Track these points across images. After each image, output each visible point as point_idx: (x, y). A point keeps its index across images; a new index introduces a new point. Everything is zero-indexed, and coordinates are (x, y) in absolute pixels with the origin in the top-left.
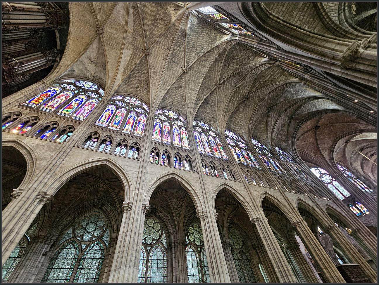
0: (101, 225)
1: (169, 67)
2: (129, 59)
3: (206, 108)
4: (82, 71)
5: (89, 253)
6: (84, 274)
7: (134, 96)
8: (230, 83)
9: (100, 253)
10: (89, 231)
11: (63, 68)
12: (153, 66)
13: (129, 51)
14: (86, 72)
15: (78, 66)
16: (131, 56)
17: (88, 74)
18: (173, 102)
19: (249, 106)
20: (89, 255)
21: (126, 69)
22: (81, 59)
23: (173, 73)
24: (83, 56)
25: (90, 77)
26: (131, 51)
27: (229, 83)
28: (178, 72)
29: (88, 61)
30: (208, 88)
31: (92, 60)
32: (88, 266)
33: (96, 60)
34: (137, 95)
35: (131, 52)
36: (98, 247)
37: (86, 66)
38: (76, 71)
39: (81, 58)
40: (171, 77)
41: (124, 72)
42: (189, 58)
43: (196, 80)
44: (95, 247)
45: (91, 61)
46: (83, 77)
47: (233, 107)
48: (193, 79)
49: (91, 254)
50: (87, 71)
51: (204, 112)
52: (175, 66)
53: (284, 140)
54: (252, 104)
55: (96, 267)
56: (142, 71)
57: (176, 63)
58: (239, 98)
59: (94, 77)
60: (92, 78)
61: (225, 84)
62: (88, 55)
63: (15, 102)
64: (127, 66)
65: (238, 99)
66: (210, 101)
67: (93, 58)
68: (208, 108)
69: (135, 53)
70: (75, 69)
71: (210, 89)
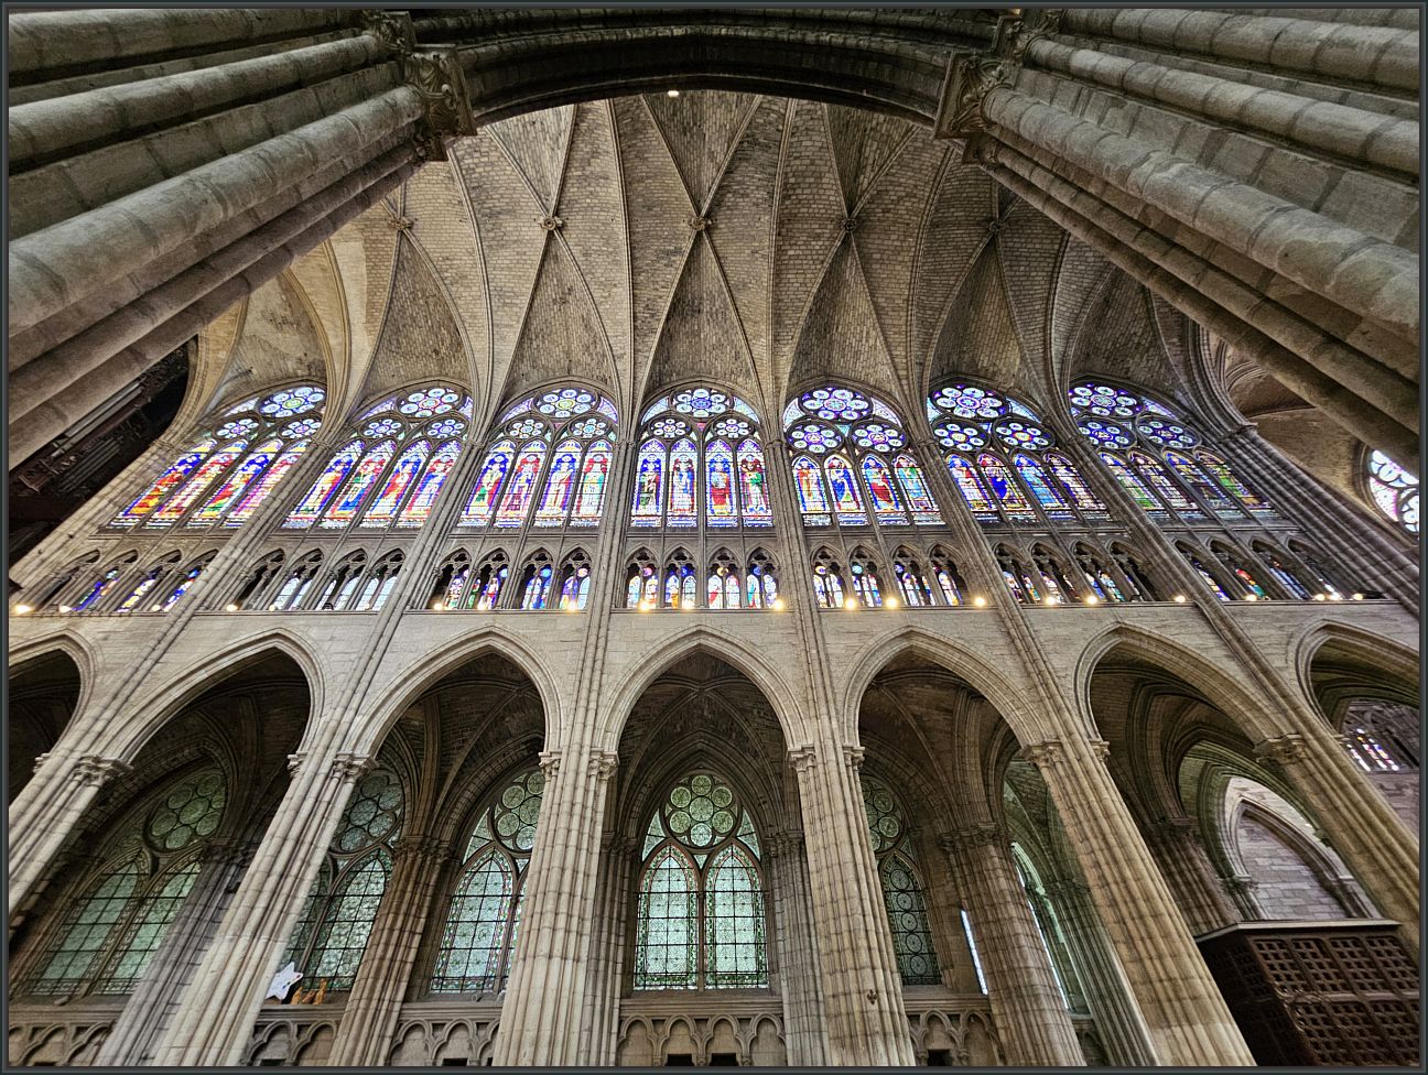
0: (392, 804)
1: (493, 239)
2: (364, 271)
3: (699, 330)
4: (270, 364)
5: (355, 881)
6: (340, 935)
7: (437, 383)
8: (748, 196)
9: (382, 881)
10: (358, 823)
11: (211, 379)
12: (444, 260)
13: (352, 244)
14: (281, 362)
15: (250, 354)
16: (367, 256)
17: (291, 365)
18: (568, 353)
19: (882, 252)
20: (352, 889)
21: (371, 306)
22: (248, 330)
23: (518, 253)
24: (250, 317)
25: (299, 372)
26: (356, 240)
27: (743, 196)
28: (531, 241)
29: (270, 327)
30: (668, 253)
31: (280, 320)
32: (350, 916)
33: (288, 313)
34: (447, 375)
35: (359, 244)
36: (378, 864)
37: (274, 344)
38: (254, 371)
39: (246, 327)
40: (516, 269)
41: (370, 316)
42: (537, 172)
43: (607, 244)
44: (371, 865)
45: (280, 324)
46: (282, 379)
47: (805, 285)
48: (596, 243)
49: (359, 884)
50: (284, 357)
51: (698, 351)
52: (509, 225)
53: (1139, 344)
54: (893, 241)
55: (369, 918)
56: (423, 291)
57: (508, 212)
58: (818, 237)
59: (309, 367)
60: (307, 372)
61: (729, 208)
62: (262, 308)
63: (86, 528)
64: (371, 293)
65: (817, 245)
66: (701, 298)
67: (280, 312)
68: (707, 329)
69: (374, 241)
70: (247, 368)
71: (678, 251)
